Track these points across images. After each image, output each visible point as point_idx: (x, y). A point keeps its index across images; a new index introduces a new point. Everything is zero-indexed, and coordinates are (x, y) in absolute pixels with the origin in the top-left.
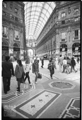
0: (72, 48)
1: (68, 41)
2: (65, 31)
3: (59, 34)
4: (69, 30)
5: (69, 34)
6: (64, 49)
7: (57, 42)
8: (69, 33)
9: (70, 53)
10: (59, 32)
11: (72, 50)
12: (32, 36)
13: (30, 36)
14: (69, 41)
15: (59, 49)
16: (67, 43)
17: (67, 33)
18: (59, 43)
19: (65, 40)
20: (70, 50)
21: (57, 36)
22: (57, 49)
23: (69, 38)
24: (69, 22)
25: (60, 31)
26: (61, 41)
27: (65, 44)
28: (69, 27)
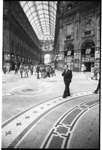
0: (80, 51)
1: (75, 39)
2: (72, 22)
3: (64, 28)
4: (77, 19)
5: (78, 27)
6: (69, 53)
7: (60, 41)
8: (76, 25)
9: (77, 58)
10: (64, 25)
11: (80, 54)
12: (48, 37)
13: (46, 37)
14: (77, 38)
15: (62, 52)
16: (73, 42)
17: (74, 25)
18: (63, 42)
19: (72, 37)
20: (78, 53)
21: (60, 31)
22: (60, 52)
23: (77, 33)
24: (76, 5)
25: (65, 23)
26: (65, 39)
27: (71, 43)
28: (78, 15)
